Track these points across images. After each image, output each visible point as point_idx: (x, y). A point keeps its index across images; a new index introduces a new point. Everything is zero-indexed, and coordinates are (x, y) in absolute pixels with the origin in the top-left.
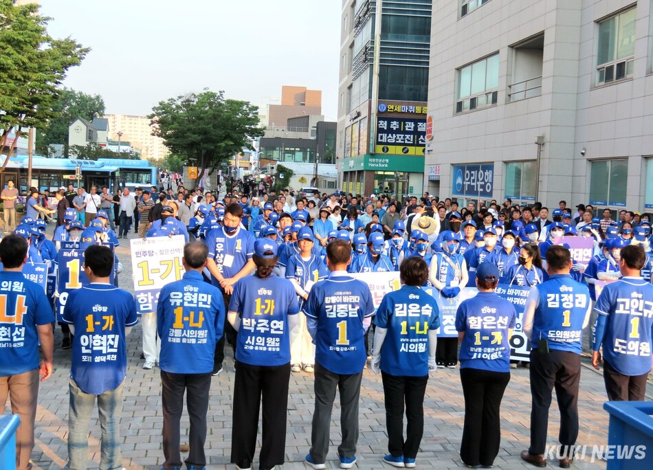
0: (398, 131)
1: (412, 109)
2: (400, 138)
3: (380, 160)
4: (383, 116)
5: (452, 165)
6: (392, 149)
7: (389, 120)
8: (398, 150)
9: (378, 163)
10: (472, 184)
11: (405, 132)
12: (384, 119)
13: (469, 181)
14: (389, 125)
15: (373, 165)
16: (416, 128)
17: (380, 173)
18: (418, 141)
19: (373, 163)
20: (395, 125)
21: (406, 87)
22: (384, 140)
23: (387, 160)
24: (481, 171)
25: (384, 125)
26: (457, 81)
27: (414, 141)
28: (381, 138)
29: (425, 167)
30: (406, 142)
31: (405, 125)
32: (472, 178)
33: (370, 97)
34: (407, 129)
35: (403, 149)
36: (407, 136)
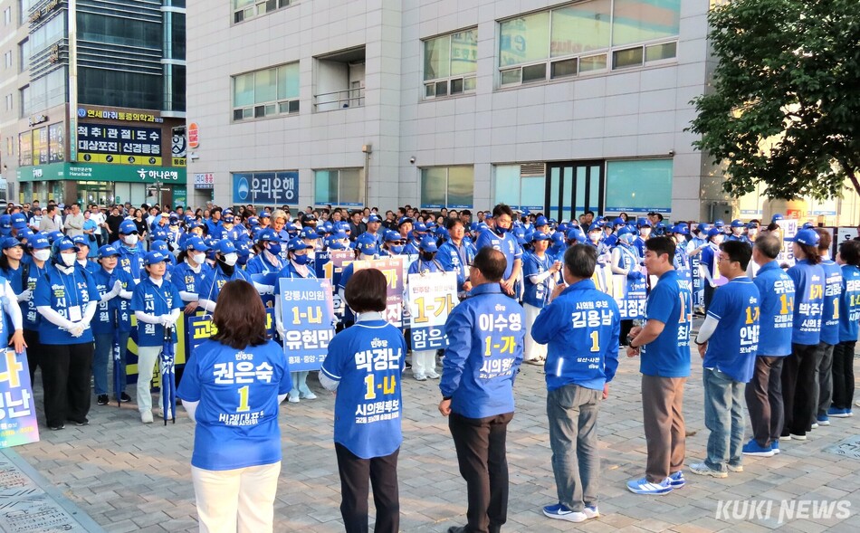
0: (100, 139)
1: (114, 115)
2: (103, 145)
3: (83, 169)
4: (84, 121)
5: (232, 173)
6: (95, 158)
7: (90, 127)
8: (102, 158)
9: (80, 172)
10: (264, 192)
11: (108, 140)
12: (84, 125)
13: (260, 188)
14: (90, 131)
15: (75, 174)
16: (119, 135)
17: (81, 183)
18: (122, 149)
19: (74, 172)
20: (96, 132)
21: (106, 91)
22: (85, 147)
23: (90, 169)
24: (277, 179)
25: (85, 131)
26: (232, 87)
27: (118, 149)
28: (82, 146)
29: (188, 175)
30: (110, 150)
31: (107, 132)
32: (263, 186)
33: (67, 100)
34: (110, 136)
35: (107, 158)
36: (111, 144)
